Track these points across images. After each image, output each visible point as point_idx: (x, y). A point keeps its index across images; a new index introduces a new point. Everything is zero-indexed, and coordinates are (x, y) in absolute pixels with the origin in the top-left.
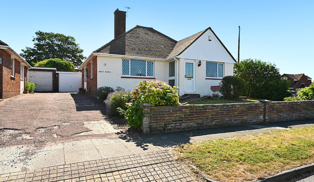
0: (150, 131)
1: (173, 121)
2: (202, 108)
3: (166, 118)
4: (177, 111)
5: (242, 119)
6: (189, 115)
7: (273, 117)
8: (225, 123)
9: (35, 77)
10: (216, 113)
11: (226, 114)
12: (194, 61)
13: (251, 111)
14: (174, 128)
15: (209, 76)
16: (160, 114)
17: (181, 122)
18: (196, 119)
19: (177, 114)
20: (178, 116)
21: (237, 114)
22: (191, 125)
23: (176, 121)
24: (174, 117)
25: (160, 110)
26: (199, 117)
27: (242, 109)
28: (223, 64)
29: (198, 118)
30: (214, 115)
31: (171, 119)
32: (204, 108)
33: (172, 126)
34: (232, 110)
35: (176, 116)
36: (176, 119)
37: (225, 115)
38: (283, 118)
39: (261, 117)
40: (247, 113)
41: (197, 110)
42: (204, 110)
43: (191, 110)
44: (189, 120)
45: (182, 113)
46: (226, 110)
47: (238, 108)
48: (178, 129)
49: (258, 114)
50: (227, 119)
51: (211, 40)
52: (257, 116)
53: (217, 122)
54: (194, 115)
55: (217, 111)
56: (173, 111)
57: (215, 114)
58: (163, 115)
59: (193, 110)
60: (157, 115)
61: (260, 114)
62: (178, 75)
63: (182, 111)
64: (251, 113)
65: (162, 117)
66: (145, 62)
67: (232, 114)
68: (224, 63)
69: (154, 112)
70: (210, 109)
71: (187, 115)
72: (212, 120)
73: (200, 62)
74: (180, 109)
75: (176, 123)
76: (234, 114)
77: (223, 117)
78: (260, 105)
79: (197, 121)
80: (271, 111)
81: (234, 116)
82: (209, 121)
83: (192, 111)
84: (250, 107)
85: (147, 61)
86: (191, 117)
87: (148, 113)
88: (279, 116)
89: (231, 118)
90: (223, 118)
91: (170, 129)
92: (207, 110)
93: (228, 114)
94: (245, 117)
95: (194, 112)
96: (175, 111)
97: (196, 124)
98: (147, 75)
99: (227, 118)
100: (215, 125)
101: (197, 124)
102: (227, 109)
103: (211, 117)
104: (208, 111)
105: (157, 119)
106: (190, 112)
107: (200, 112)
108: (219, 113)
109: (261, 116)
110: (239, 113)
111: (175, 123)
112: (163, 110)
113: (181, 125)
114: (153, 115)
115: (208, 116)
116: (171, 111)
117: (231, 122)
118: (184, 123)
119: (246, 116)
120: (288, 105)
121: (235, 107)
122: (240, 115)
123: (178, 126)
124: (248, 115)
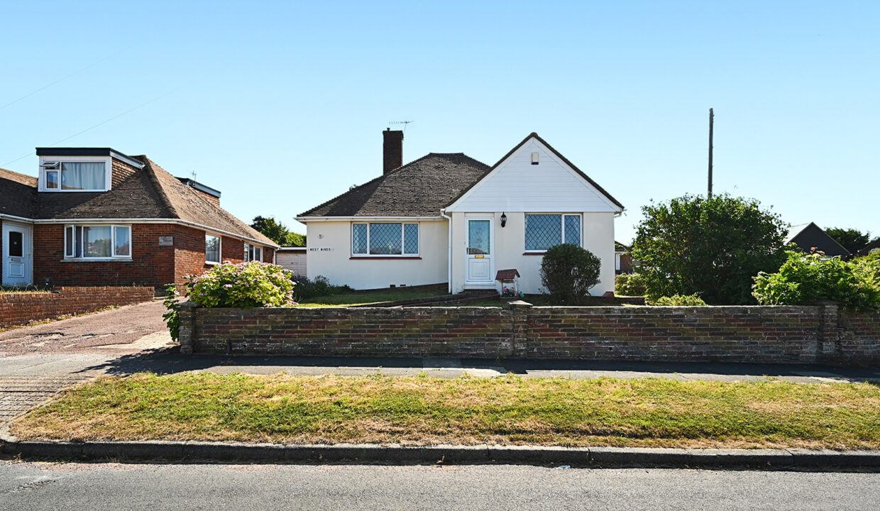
0: (194, 351)
1: (246, 337)
2: (315, 314)
3: (230, 331)
4: (255, 318)
5: (433, 345)
6: (283, 327)
7: (555, 346)
8: (382, 351)
9: (297, 263)
10: (354, 326)
11: (383, 331)
12: (492, 215)
13: (466, 327)
14: (249, 350)
15: (534, 248)
16: (217, 323)
17: (264, 339)
18: (299, 337)
19: (255, 323)
20: (256, 327)
21: (417, 331)
22: (288, 347)
23: (253, 336)
24: (249, 328)
25: (218, 314)
26: (306, 332)
27: (433, 322)
28: (581, 215)
29: (304, 334)
30: (348, 331)
31: (241, 333)
32: (320, 314)
33: (245, 346)
34: (400, 322)
35: (253, 328)
36: (252, 333)
37: (380, 331)
38: (599, 353)
39: (504, 344)
40: (454, 331)
41: (303, 317)
42: (321, 318)
43: (286, 317)
44: (283, 337)
45: (266, 323)
46: (382, 322)
47: (421, 317)
48: (258, 352)
49: (491, 335)
50: (386, 341)
51: (537, 163)
52: (487, 341)
53: (357, 346)
54: (296, 327)
55: (357, 322)
56: (245, 318)
57: (351, 328)
58: (224, 324)
59: (292, 317)
60: (211, 323)
61: (499, 336)
62: (450, 249)
63: (265, 318)
64: (467, 331)
65: (223, 327)
66: (401, 226)
67: (402, 331)
68: (582, 213)
69: (206, 318)
70: (336, 317)
71: (277, 327)
72: (343, 341)
73: (504, 216)
74: (261, 314)
75: (252, 341)
76: (408, 331)
77: (375, 336)
78: (501, 315)
79: (303, 340)
80: (547, 330)
81: (409, 336)
82: (334, 341)
83: (290, 319)
84: (461, 317)
85: (405, 225)
86: (287, 332)
87: (188, 319)
88: (581, 344)
89: (400, 340)
90: (374, 339)
91: (241, 351)
92: (329, 318)
93: (388, 331)
94: (444, 341)
95: (297, 322)
96: (249, 318)
97: (299, 345)
98: (405, 253)
99: (386, 339)
100: (351, 352)
101: (303, 346)
102: (385, 318)
103: (339, 333)
104: (331, 322)
105: (212, 330)
106: (286, 322)
107: (310, 322)
108: (365, 327)
109: (504, 340)
110: (425, 331)
111: (250, 340)
112: (224, 315)
113: (265, 346)
114: (205, 323)
115: (331, 332)
116: (242, 318)
117: (400, 350)
118: (271, 342)
119: (451, 339)
120: (619, 316)
121: (413, 317)
122: (428, 336)
123: (258, 346)
124: (456, 336)
